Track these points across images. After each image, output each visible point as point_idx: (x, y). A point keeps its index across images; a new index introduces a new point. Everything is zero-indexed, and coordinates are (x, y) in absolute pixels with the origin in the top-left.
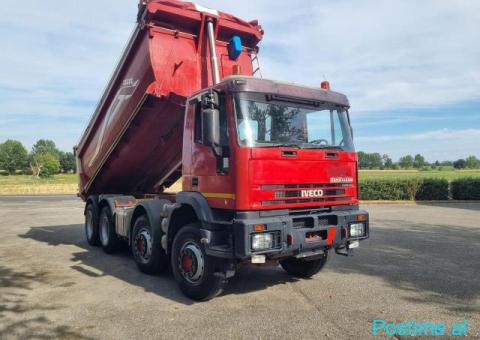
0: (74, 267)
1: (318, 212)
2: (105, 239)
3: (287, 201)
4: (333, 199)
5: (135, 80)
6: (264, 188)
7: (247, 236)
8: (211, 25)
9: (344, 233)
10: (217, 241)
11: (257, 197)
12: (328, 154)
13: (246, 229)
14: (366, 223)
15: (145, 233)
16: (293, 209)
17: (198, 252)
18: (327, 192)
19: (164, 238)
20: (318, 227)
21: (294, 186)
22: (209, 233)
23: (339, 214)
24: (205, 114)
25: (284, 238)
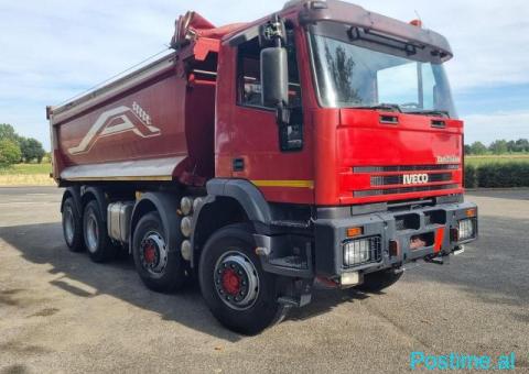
0: (55, 283)
1: (424, 205)
2: (93, 245)
3: (386, 191)
4: (439, 187)
6: (357, 171)
7: (338, 245)
9: (454, 234)
10: (281, 251)
11: (348, 185)
12: (434, 122)
13: (337, 234)
14: (474, 220)
15: (155, 237)
16: (389, 202)
17: (248, 267)
18: (432, 177)
19: (186, 244)
20: (425, 228)
21: (394, 168)
22: (268, 240)
23: (448, 208)
24: (266, 55)
25: (385, 246)
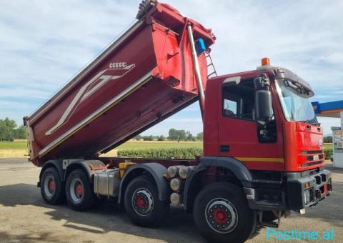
4: (321, 162)
5: (128, 64)
8: (190, 27)
15: (144, 192)
18: (320, 157)
19: (174, 195)
20: (322, 183)
22: (253, 191)
25: (314, 193)
